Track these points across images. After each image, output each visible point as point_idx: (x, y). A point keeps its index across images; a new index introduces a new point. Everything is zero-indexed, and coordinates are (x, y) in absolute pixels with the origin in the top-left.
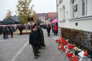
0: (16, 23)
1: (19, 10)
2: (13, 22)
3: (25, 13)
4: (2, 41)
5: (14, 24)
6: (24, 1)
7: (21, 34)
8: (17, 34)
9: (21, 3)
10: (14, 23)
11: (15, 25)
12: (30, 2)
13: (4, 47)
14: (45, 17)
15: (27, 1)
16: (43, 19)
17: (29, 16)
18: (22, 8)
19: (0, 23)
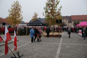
0: (43, 25)
2: (40, 24)
3: (53, 15)
6: (52, 3)
7: (48, 36)
8: (43, 36)
10: (41, 24)
12: (58, 4)
13: (35, 52)
14: (68, 20)
15: (55, 3)
16: (66, 22)
17: (56, 18)
18: (50, 10)
19: (28, 25)
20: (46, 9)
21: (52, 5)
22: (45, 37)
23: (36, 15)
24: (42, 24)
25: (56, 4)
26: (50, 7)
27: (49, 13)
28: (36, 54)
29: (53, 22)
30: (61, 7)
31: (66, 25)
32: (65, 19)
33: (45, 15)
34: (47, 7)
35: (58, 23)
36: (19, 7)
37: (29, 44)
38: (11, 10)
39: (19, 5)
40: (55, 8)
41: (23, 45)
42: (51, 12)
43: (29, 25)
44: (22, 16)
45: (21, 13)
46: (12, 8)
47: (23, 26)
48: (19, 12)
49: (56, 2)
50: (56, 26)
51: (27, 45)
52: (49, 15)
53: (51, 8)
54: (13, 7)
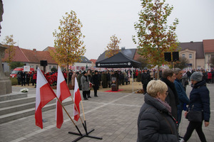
0: (134, 65)
2: (127, 63)
4: (106, 104)
5: (130, 67)
8: (134, 90)
10: (129, 64)
11: (132, 69)
12: (168, 14)
13: (118, 124)
14: (195, 52)
15: (162, 13)
16: (190, 57)
17: (165, 48)
18: (150, 29)
19: (99, 65)
20: (141, 27)
21: (155, 19)
22: (138, 92)
23: (116, 42)
24: (131, 62)
25: (165, 14)
26: (149, 22)
27: (148, 37)
28: (123, 129)
29: (157, 59)
30: (177, 22)
31: (191, 65)
32: (187, 50)
34: (142, 22)
35: (169, 60)
36: (76, 24)
37: (104, 107)
38: (59, 32)
39: (77, 20)
40: (161, 24)
41: (90, 109)
42: (153, 35)
43: (101, 67)
44: (83, 45)
45: (81, 39)
46: (61, 27)
47: (87, 67)
48: (77, 37)
49: (164, 11)
50: (165, 67)
51: (98, 109)
52: (149, 43)
53: (152, 25)
54: (63, 26)
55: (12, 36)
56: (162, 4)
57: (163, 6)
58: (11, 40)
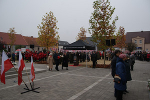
1: (93, 27)
2: (83, 47)
6: (102, 13)
8: (87, 66)
9: (97, 15)
11: (86, 51)
14: (144, 39)
16: (141, 42)
20: (92, 22)
21: (102, 17)
22: (90, 67)
23: (84, 32)
25: (110, 13)
28: (56, 88)
30: (117, 19)
31: (141, 48)
32: (138, 37)
33: (91, 31)
36: (53, 20)
38: (42, 26)
39: (54, 17)
46: (43, 22)
49: (109, 11)
53: (100, 20)
54: (45, 22)
55: (14, 28)
56: (108, 6)
57: (108, 8)
58: (13, 31)
